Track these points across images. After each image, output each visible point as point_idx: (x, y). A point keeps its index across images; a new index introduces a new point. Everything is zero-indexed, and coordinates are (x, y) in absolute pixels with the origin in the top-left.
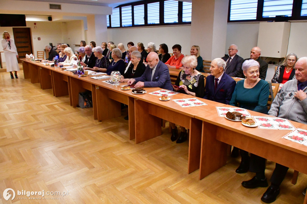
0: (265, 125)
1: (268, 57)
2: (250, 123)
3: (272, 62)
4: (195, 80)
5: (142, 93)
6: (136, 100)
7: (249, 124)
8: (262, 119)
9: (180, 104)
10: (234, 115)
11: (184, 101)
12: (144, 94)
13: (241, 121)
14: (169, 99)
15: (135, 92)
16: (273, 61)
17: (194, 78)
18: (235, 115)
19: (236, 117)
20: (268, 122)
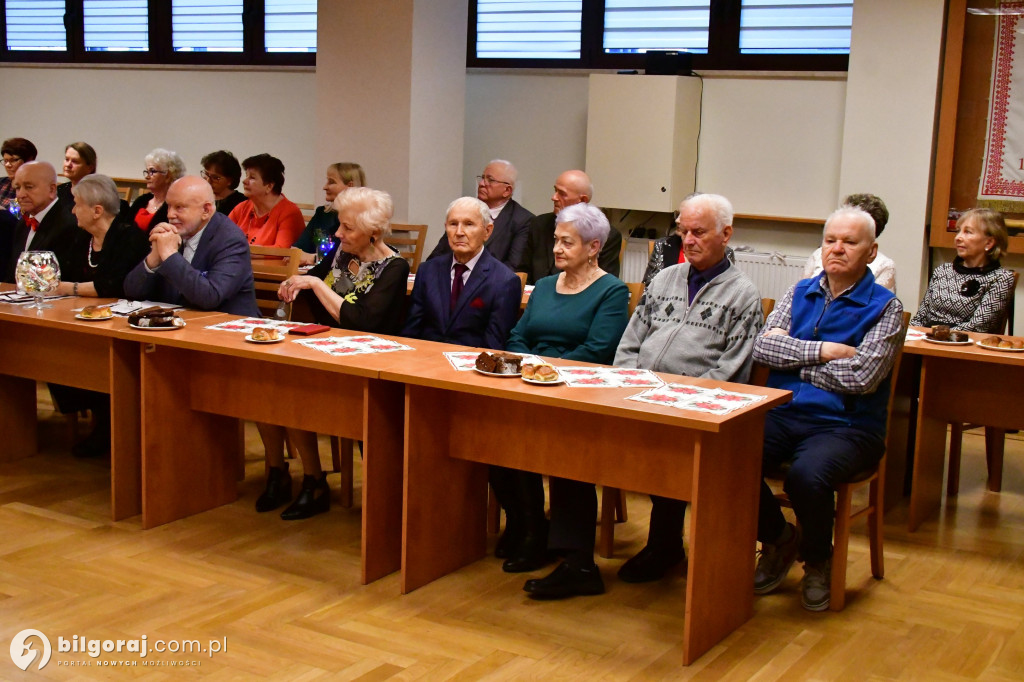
0: (587, 382)
1: (629, 211)
2: (543, 375)
3: (644, 229)
4: (370, 277)
5: (170, 324)
6: (148, 351)
7: (542, 378)
8: (579, 372)
9: (326, 349)
10: (498, 359)
11: (335, 343)
12: (179, 328)
13: (520, 376)
14: (280, 337)
15: (145, 322)
16: (648, 227)
17: (369, 268)
18: (503, 359)
19: (507, 365)
20: (595, 376)
